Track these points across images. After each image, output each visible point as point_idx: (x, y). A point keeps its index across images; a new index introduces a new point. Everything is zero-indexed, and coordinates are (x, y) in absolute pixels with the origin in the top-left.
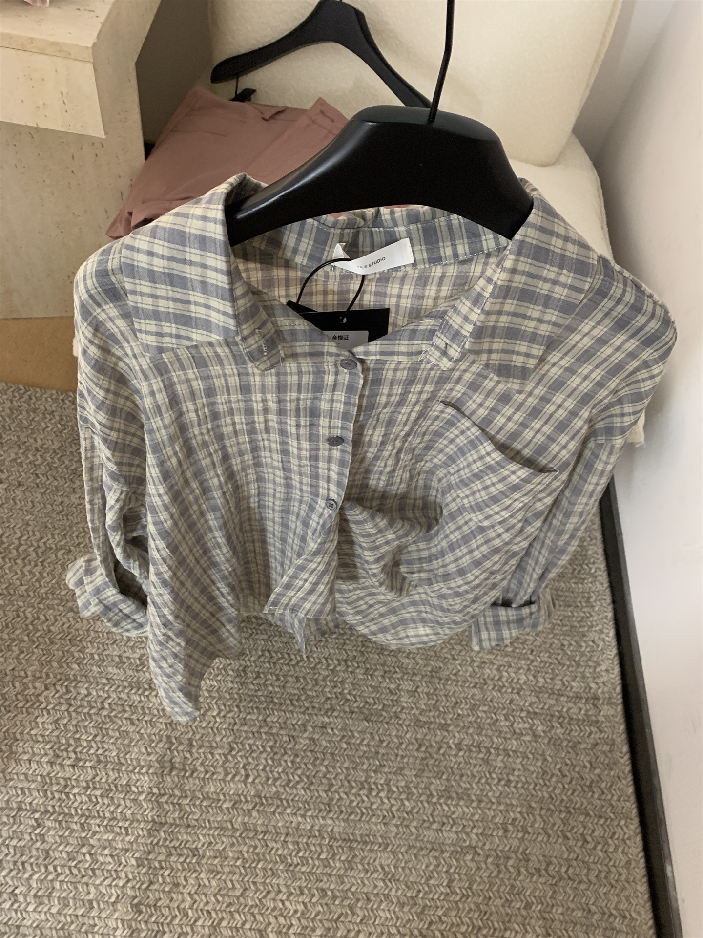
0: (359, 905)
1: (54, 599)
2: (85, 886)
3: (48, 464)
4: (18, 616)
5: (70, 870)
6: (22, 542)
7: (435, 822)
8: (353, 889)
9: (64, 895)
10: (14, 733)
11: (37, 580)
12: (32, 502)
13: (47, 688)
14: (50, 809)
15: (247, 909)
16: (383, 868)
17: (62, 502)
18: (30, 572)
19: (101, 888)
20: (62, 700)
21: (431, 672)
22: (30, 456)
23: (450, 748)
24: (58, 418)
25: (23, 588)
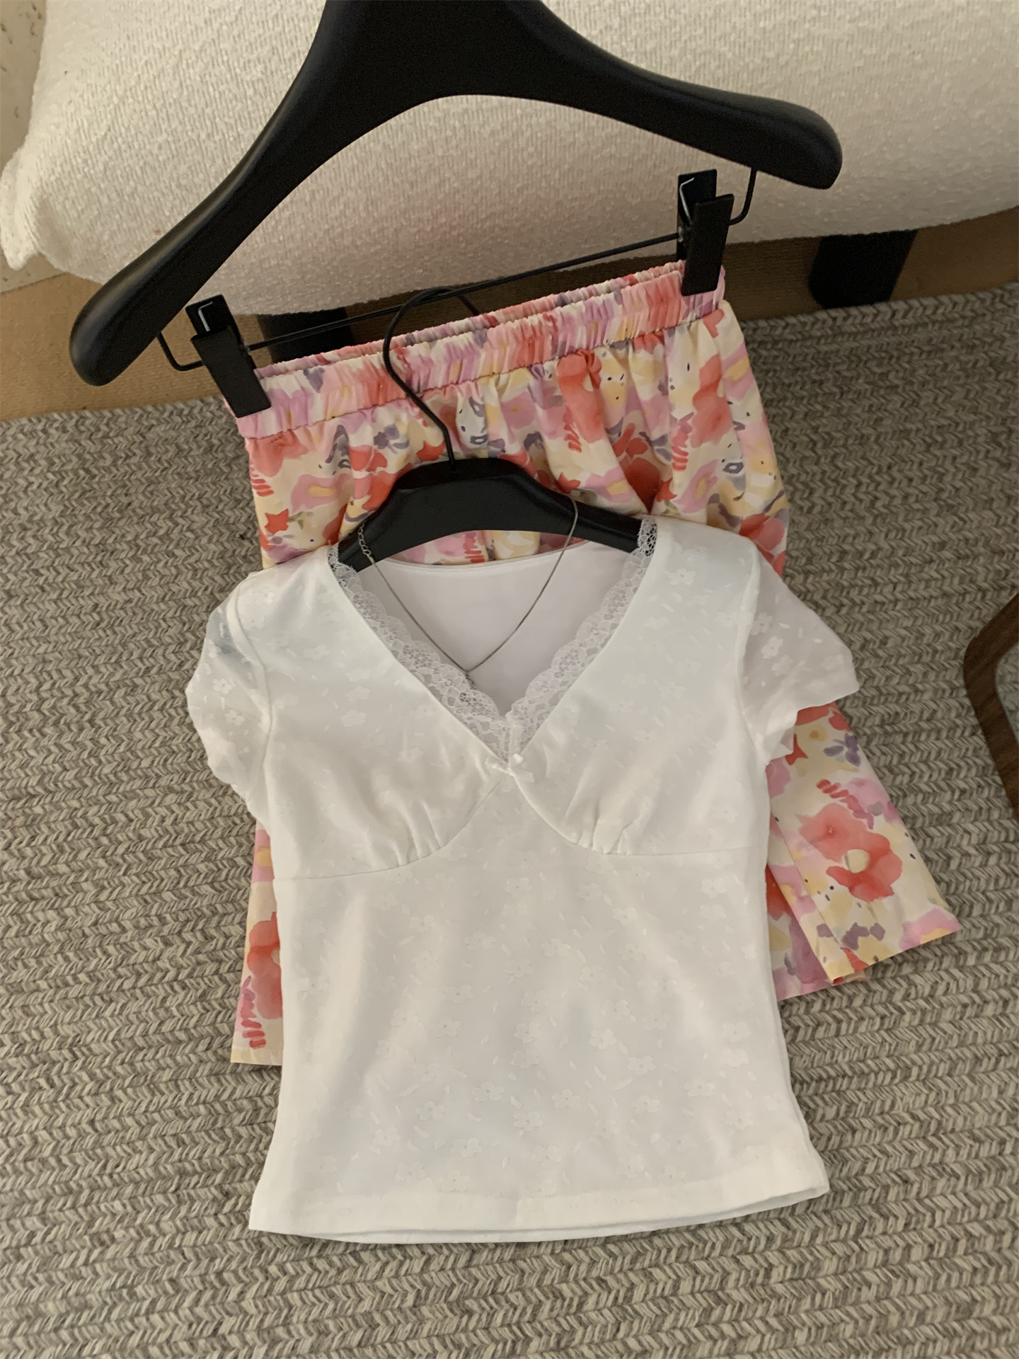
0: (892, 1195)
1: (132, 779)
2: (348, 1287)
3: (50, 548)
4: (76, 827)
5: (311, 1264)
6: (44, 695)
7: (986, 1002)
8: (870, 1169)
9: (315, 1313)
10: (132, 1038)
11: (90, 755)
12: (42, 621)
13: (167, 944)
14: (239, 1159)
15: (674, 1254)
16: (914, 1117)
17: (96, 606)
18: (73, 743)
19: (379, 1284)
20: (201, 957)
21: (881, 726)
22: (15, 543)
23: (967, 855)
24: (43, 463)
25: (70, 775)
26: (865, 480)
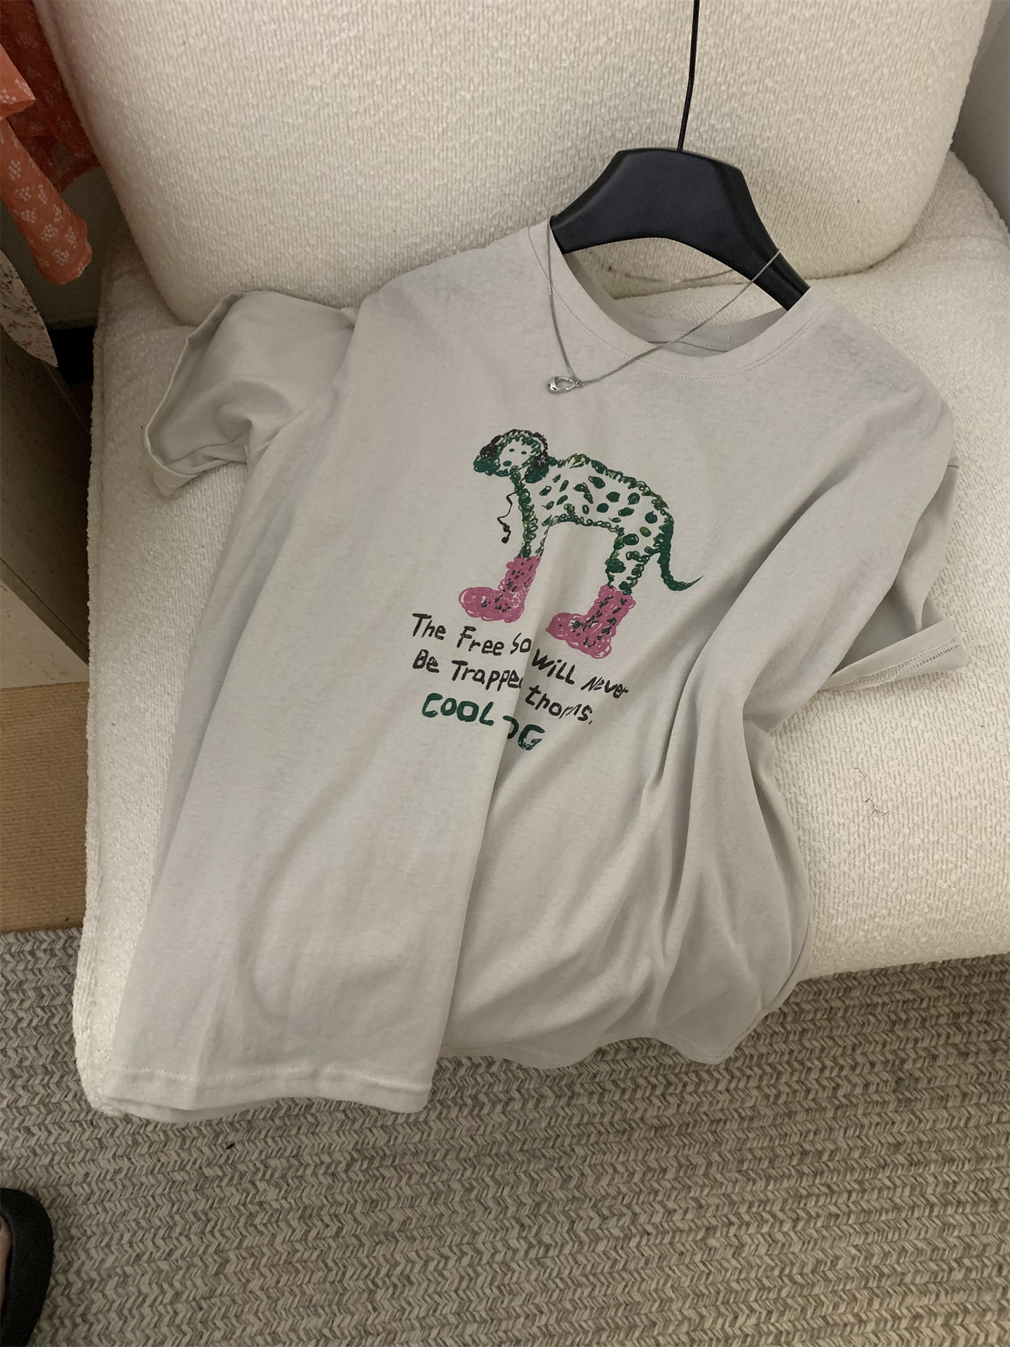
3: (41, 1102)
26: (829, 1063)
